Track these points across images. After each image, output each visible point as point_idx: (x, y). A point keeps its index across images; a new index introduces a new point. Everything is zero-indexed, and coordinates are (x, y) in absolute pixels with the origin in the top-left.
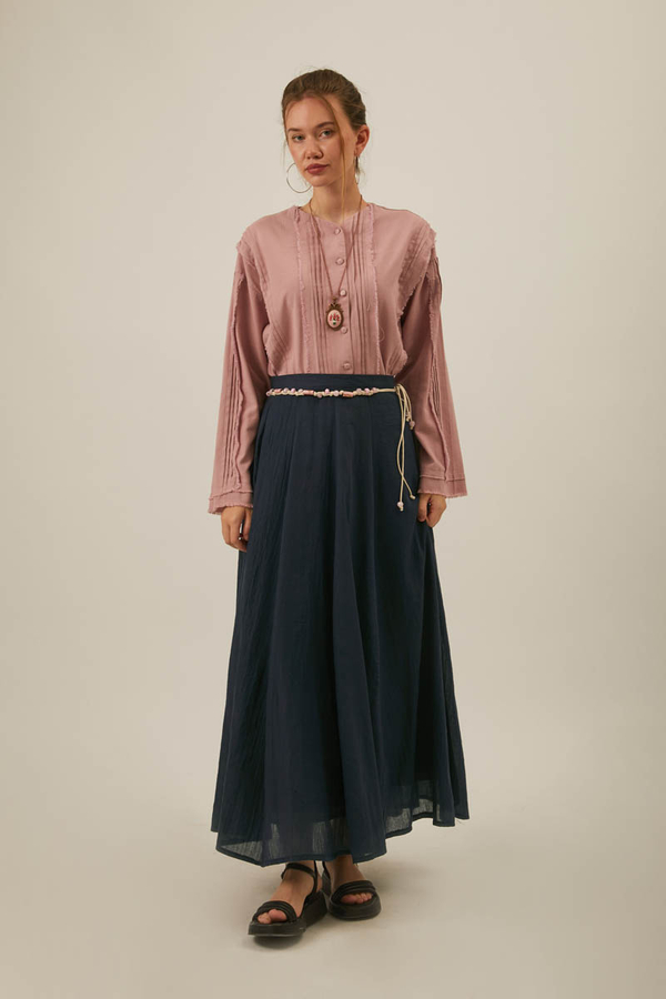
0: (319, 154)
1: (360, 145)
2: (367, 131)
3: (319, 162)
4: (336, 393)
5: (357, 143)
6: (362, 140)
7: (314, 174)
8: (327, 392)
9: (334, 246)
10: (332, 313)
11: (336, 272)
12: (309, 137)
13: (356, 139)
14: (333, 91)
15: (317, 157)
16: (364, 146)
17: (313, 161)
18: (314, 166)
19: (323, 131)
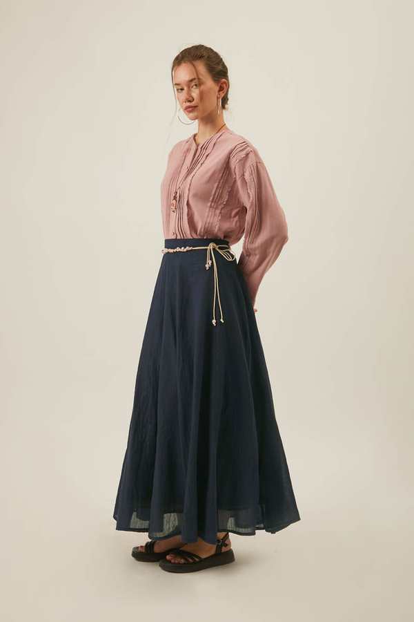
0: (191, 99)
1: (221, 93)
3: (193, 104)
5: (219, 91)
6: (223, 89)
7: (190, 112)
13: (217, 88)
15: (190, 101)
17: (188, 104)
18: (189, 107)
19: (193, 84)
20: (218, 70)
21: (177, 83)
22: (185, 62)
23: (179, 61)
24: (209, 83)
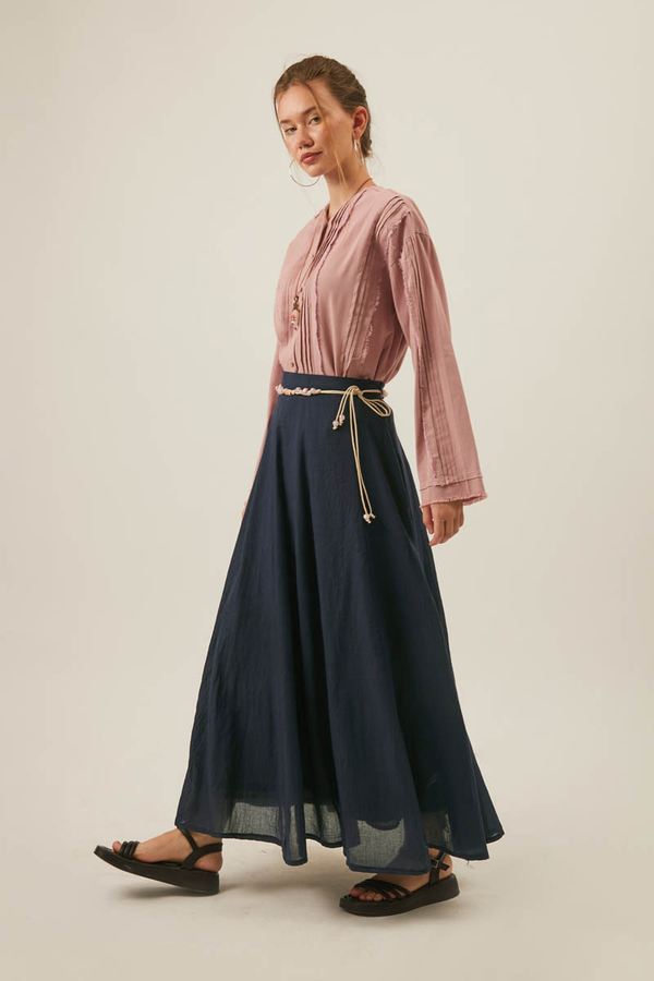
0: (308, 142)
1: (358, 129)
3: (311, 150)
5: (355, 126)
6: (360, 121)
7: (310, 163)
13: (351, 122)
15: (307, 146)
17: (305, 151)
18: (307, 155)
19: (311, 117)
20: (349, 92)
21: (284, 118)
22: (294, 84)
23: (284, 84)
24: (337, 114)
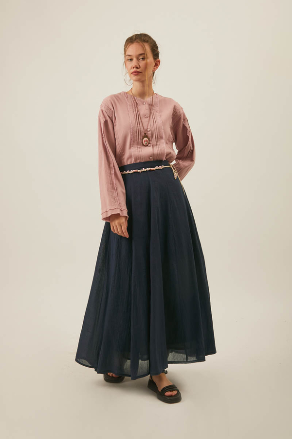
0: (138, 66)
1: (155, 67)
2: (159, 61)
3: (138, 70)
4: (148, 169)
5: (155, 66)
6: (157, 64)
7: (135, 75)
8: (144, 169)
9: (144, 109)
10: (145, 139)
11: (145, 121)
12: (135, 59)
13: (154, 64)
14: (147, 42)
15: (137, 68)
16: (157, 68)
17: (135, 70)
18: (136, 72)
19: (141, 57)
